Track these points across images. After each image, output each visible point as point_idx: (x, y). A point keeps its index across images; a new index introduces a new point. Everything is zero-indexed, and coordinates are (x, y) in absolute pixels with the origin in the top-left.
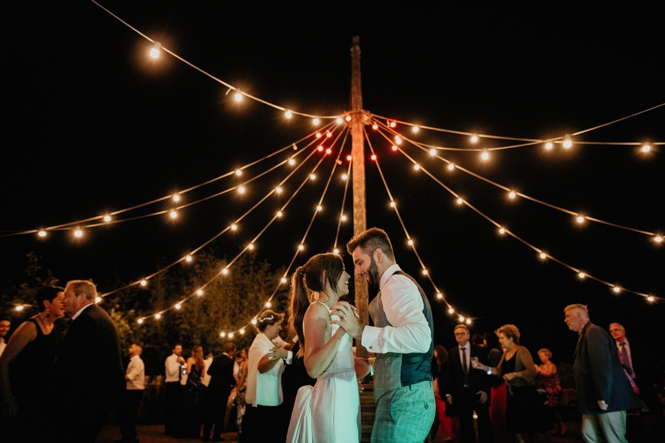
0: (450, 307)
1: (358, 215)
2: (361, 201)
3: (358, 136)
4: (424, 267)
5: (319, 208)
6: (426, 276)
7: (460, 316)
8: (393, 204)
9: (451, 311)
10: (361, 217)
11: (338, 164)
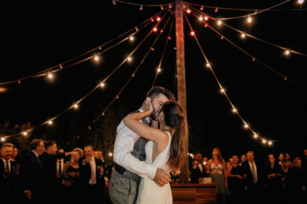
0: (255, 133)
1: (180, 72)
2: (182, 62)
3: (180, 19)
4: (233, 107)
5: (159, 70)
6: (236, 112)
7: (263, 139)
8: (208, 65)
9: (256, 136)
10: (182, 73)
11: (169, 39)
